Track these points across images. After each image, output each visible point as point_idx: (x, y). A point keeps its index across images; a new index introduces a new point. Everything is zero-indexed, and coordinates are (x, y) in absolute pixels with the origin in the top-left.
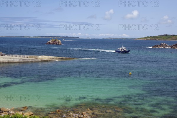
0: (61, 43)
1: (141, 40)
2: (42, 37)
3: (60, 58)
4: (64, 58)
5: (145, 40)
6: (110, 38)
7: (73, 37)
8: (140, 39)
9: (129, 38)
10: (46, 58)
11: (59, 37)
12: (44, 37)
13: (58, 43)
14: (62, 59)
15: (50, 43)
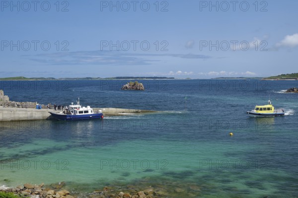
0: (143, 88)
1: (272, 80)
2: (118, 78)
3: (134, 110)
4: (140, 111)
5: (278, 80)
6: (223, 78)
7: (166, 78)
8: (271, 78)
9: (253, 78)
10: (114, 112)
11: (144, 77)
12: (121, 78)
13: (138, 88)
14: (137, 112)
15: (126, 87)
